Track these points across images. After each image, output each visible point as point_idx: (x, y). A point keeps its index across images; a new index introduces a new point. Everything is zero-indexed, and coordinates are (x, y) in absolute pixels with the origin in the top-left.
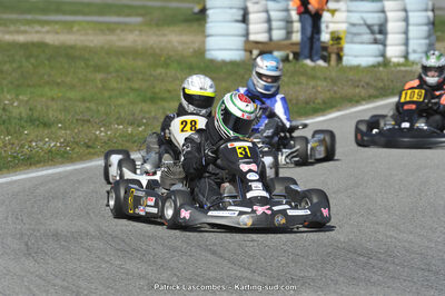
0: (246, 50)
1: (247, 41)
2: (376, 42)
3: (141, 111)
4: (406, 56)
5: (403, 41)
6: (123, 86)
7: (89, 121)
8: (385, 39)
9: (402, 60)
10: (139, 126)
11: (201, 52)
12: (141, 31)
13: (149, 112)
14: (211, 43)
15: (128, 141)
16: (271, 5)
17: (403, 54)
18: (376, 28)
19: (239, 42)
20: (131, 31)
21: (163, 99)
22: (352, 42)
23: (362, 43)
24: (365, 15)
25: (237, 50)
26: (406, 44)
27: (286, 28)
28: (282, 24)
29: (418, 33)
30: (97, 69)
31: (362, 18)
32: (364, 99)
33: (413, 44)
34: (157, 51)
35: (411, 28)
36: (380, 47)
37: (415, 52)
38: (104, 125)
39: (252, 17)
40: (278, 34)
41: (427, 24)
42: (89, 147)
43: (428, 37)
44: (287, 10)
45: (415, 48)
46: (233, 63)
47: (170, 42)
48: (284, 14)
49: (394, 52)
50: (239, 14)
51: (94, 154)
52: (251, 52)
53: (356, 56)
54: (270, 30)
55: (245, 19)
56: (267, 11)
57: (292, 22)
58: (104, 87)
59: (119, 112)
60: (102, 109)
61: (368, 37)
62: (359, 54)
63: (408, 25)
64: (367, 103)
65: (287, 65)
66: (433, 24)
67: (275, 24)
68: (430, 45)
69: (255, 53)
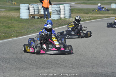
0: (29, 16)
1: (29, 14)
2: (58, 14)
3: (6, 30)
4: (65, 17)
5: (64, 14)
6: (2, 25)
8: (60, 13)
9: (64, 18)
10: (6, 34)
11: (19, 17)
12: (5, 12)
13: (8, 31)
14: (21, 15)
16: (34, 6)
18: (58, 11)
19: (27, 14)
20: (3, 12)
21: (11, 28)
22: (53, 14)
23: (55, 14)
24: (56, 8)
25: (27, 16)
26: (65, 14)
27: (38, 11)
28: (37, 10)
29: (67, 12)
31: (55, 9)
32: (56, 27)
33: (66, 14)
34: (9, 17)
35: (66, 11)
36: (59, 15)
37: (67, 16)
39: (30, 9)
40: (36, 13)
41: (69, 10)
43: (70, 13)
44: (38, 7)
45: (67, 15)
46: (26, 19)
47: (12, 15)
48: (38, 8)
49: (62, 16)
50: (27, 8)
54: (34, 12)
55: (29, 9)
56: (34, 7)
57: (39, 10)
61: (56, 13)
62: (54, 17)
63: (65, 10)
65: (39, 19)
66: (71, 10)
67: (35, 10)
68: (70, 15)
69: (31, 17)
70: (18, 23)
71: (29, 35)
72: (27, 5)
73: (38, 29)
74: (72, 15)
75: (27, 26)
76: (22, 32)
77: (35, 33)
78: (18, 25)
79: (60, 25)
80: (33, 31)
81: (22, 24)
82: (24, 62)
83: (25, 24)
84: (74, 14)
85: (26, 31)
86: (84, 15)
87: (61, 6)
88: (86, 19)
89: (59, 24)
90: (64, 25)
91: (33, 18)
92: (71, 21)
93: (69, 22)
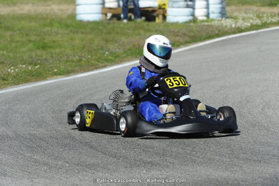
0: (103, 14)
1: (104, 8)
2: (188, 6)
3: (36, 55)
4: (208, 16)
5: (205, 6)
6: (24, 39)
7: (3, 63)
8: (194, 4)
9: (205, 18)
10: (36, 65)
11: (73, 16)
12: (33, 3)
13: (42, 56)
14: (79, 10)
15: (29, 75)
17: (206, 14)
19: (98, 8)
21: (50, 47)
22: (173, 7)
23: (179, 7)
25: (97, 13)
26: (208, 7)
30: (7, 28)
32: (182, 44)
34: (45, 16)
36: (191, 10)
37: (213, 13)
38: (13, 65)
42: (4, 80)
43: (221, 3)
45: (213, 10)
46: (94, 23)
47: (52, 10)
49: (200, 13)
51: (8, 84)
52: (106, 15)
53: (175, 16)
58: (11, 40)
59: (22, 56)
60: (11, 55)
61: (183, 3)
64: (185, 47)
65: (130, 23)
68: (223, 8)
69: (109, 15)
70: (71, 35)
71: (103, 67)
73: (129, 50)
74: (228, 9)
75: (96, 42)
76: (84, 59)
77: (121, 62)
78: (72, 39)
79: (195, 39)
80: (116, 57)
81: (83, 36)
82: (91, 147)
83: (90, 37)
84: (233, 7)
85: (94, 57)
86: (263, 9)
88: (268, 22)
89: (190, 37)
90: (205, 39)
91: (115, 19)
92: (226, 26)
93: (221, 28)
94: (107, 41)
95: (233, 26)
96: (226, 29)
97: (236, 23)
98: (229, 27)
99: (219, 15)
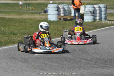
2: (92, 16)
9: (99, 20)
18: (92, 12)
22: (86, 16)
23: (89, 16)
25: (56, 18)
31: (89, 9)
36: (93, 17)
41: (105, 11)
43: (105, 15)
50: (56, 9)
53: (87, 19)
61: (90, 14)
63: (100, 11)
72: (56, 5)
87: (95, 6)
92: (108, 23)
93: (106, 24)
94: (63, 27)
95: (111, 23)
96: (108, 24)
97: (112, 22)
98: (109, 23)
99: (104, 19)
